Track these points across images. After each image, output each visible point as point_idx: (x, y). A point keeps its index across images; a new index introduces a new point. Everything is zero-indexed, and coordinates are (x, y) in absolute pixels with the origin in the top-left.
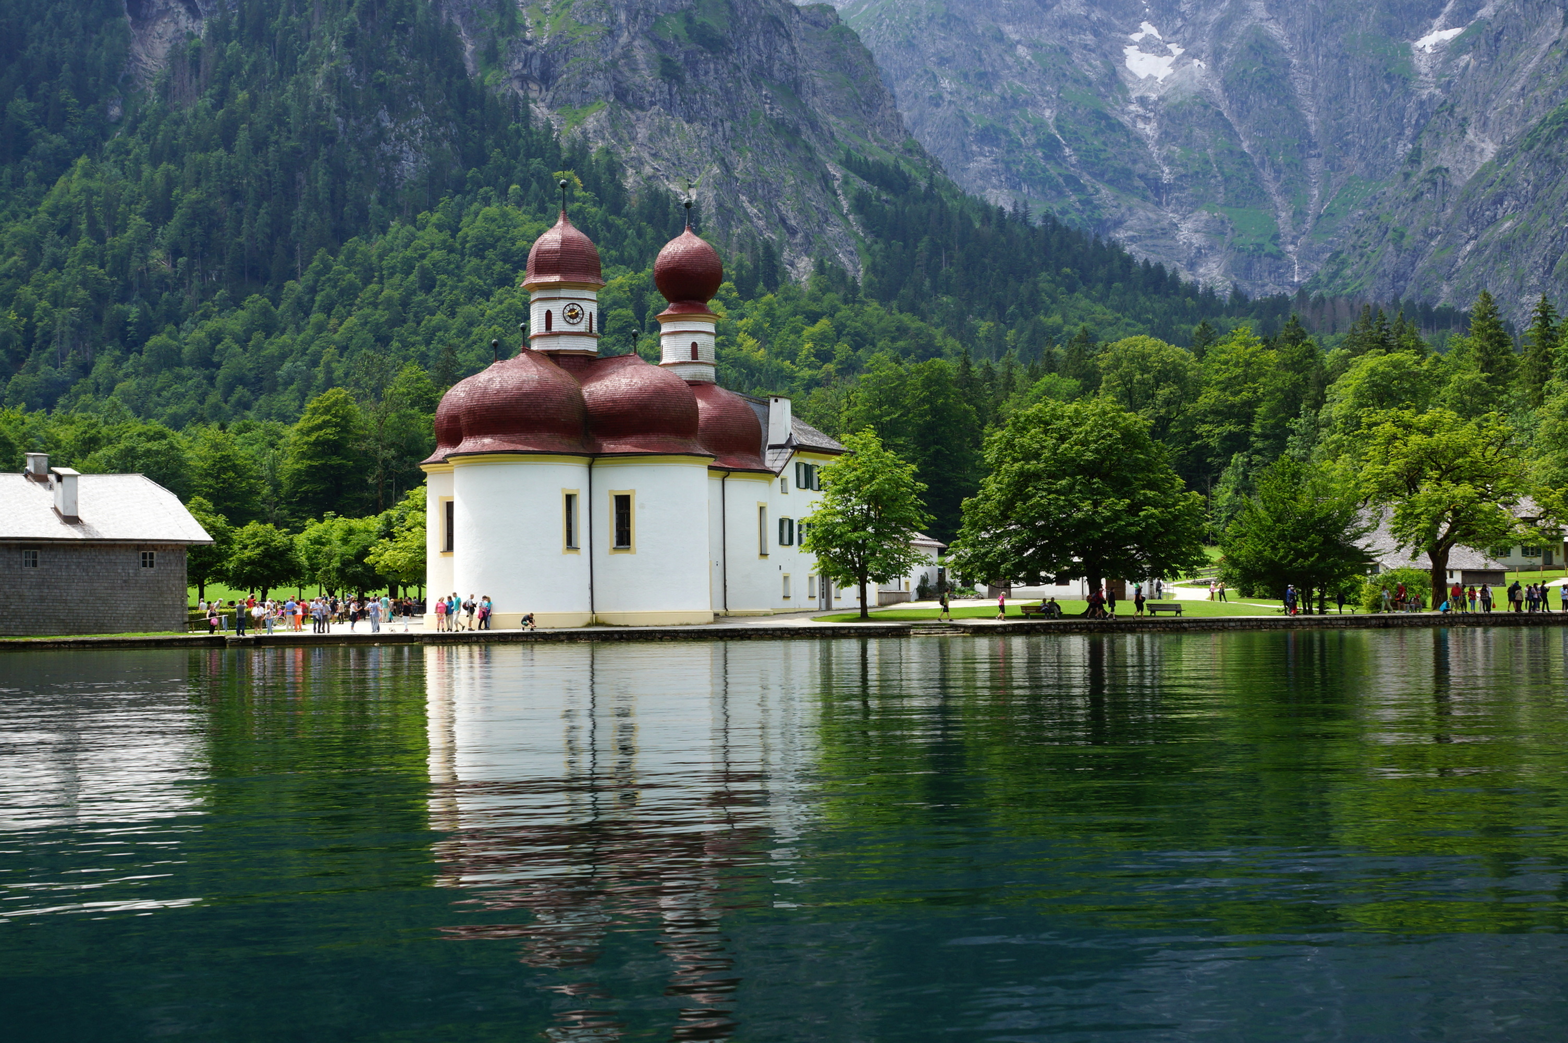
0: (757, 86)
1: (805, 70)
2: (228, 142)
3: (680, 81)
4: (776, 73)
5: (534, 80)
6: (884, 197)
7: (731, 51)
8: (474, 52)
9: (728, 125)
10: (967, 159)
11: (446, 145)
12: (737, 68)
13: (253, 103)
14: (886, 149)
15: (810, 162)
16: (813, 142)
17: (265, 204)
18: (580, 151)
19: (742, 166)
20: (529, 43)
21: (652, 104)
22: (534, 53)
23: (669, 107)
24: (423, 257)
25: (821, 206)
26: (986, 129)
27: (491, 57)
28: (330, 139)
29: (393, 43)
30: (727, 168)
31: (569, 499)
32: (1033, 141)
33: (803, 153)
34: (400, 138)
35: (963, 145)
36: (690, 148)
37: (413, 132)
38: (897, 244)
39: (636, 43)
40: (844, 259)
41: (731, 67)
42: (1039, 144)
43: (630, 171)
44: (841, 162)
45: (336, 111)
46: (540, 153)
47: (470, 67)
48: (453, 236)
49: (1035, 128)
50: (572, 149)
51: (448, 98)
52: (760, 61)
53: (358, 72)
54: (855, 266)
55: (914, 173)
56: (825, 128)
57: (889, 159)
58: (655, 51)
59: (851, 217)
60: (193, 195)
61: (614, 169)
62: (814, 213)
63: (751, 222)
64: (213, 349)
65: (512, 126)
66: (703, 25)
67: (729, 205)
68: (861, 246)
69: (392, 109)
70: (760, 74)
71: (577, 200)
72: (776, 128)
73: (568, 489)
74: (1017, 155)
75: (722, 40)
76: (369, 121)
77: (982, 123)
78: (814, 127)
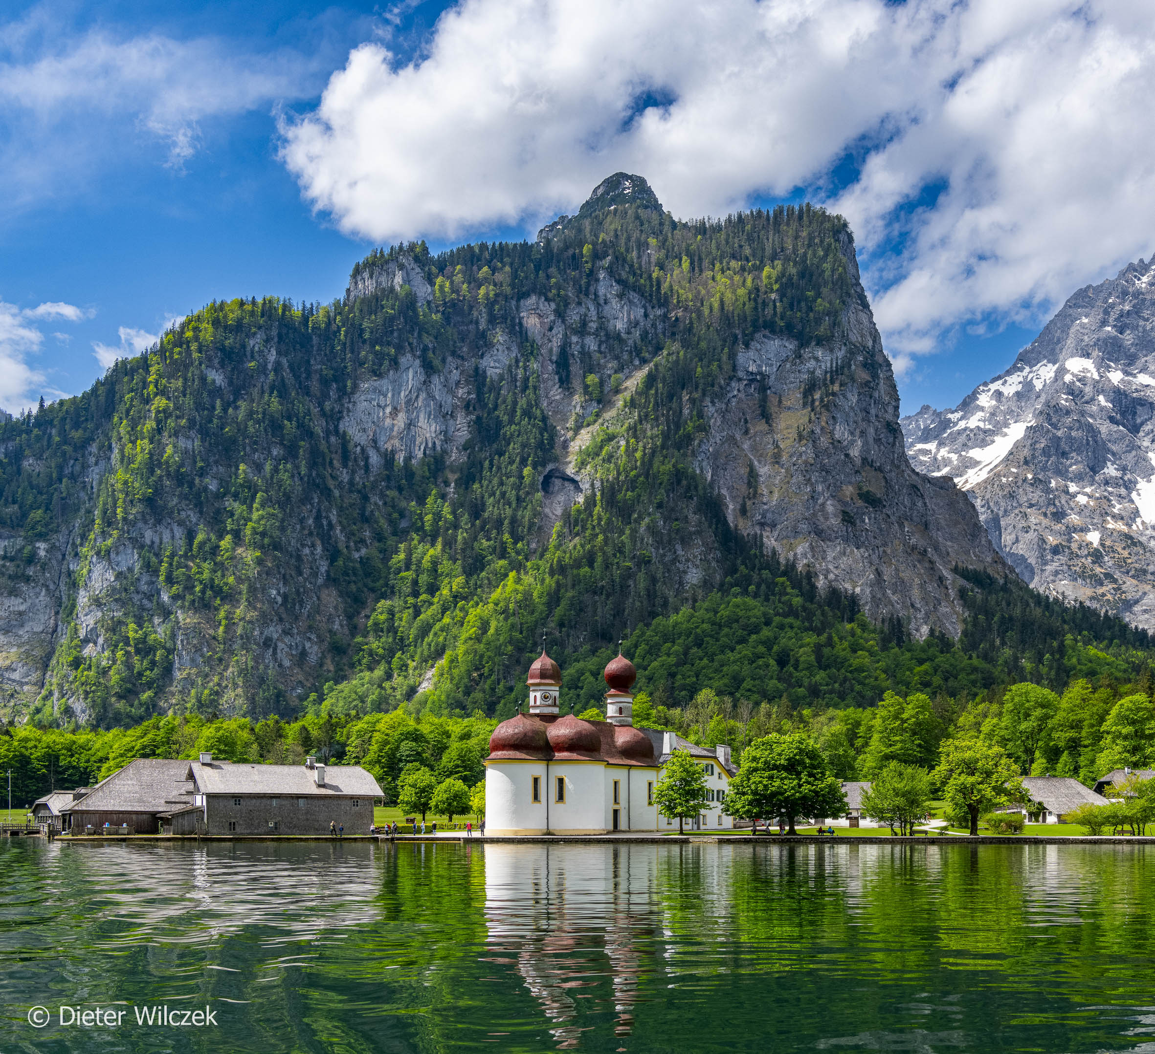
0: (901, 526)
1: (932, 515)
2: (591, 563)
3: (853, 524)
4: (915, 519)
5: (767, 525)
6: (976, 589)
7: (885, 506)
8: (734, 510)
9: (881, 549)
10: (1045, 564)
11: (714, 564)
12: (889, 516)
13: (606, 540)
14: (981, 561)
15: (932, 570)
16: (936, 558)
17: (611, 598)
18: (791, 567)
19: (888, 573)
20: (765, 504)
21: (837, 538)
22: (768, 510)
23: (846, 540)
24: (697, 627)
25: (937, 595)
26: (1057, 546)
27: (743, 511)
28: (648, 561)
29: (685, 506)
30: (879, 573)
31: (536, 780)
32: (1086, 552)
33: (927, 565)
34: (688, 560)
36: (858, 563)
37: (695, 557)
38: (982, 618)
39: (829, 502)
40: (949, 627)
41: (884, 515)
42: (1089, 554)
43: (821, 577)
44: (952, 570)
45: (652, 545)
46: (767, 567)
47: (730, 519)
48: (715, 615)
49: (1087, 545)
50: (787, 565)
51: (716, 536)
53: (665, 523)
54: (956, 630)
55: (996, 576)
56: (943, 549)
57: (979, 567)
58: (839, 507)
59: (955, 602)
60: (570, 594)
61: (810, 575)
62: (932, 600)
63: (893, 605)
64: (579, 679)
65: (753, 552)
66: (869, 492)
67: (880, 595)
68: (961, 619)
69: (683, 542)
70: (905, 519)
71: (787, 594)
72: (912, 550)
73: (537, 775)
74: (1075, 561)
75: (879, 501)
76: (670, 550)
77: (1055, 542)
78: (936, 548)
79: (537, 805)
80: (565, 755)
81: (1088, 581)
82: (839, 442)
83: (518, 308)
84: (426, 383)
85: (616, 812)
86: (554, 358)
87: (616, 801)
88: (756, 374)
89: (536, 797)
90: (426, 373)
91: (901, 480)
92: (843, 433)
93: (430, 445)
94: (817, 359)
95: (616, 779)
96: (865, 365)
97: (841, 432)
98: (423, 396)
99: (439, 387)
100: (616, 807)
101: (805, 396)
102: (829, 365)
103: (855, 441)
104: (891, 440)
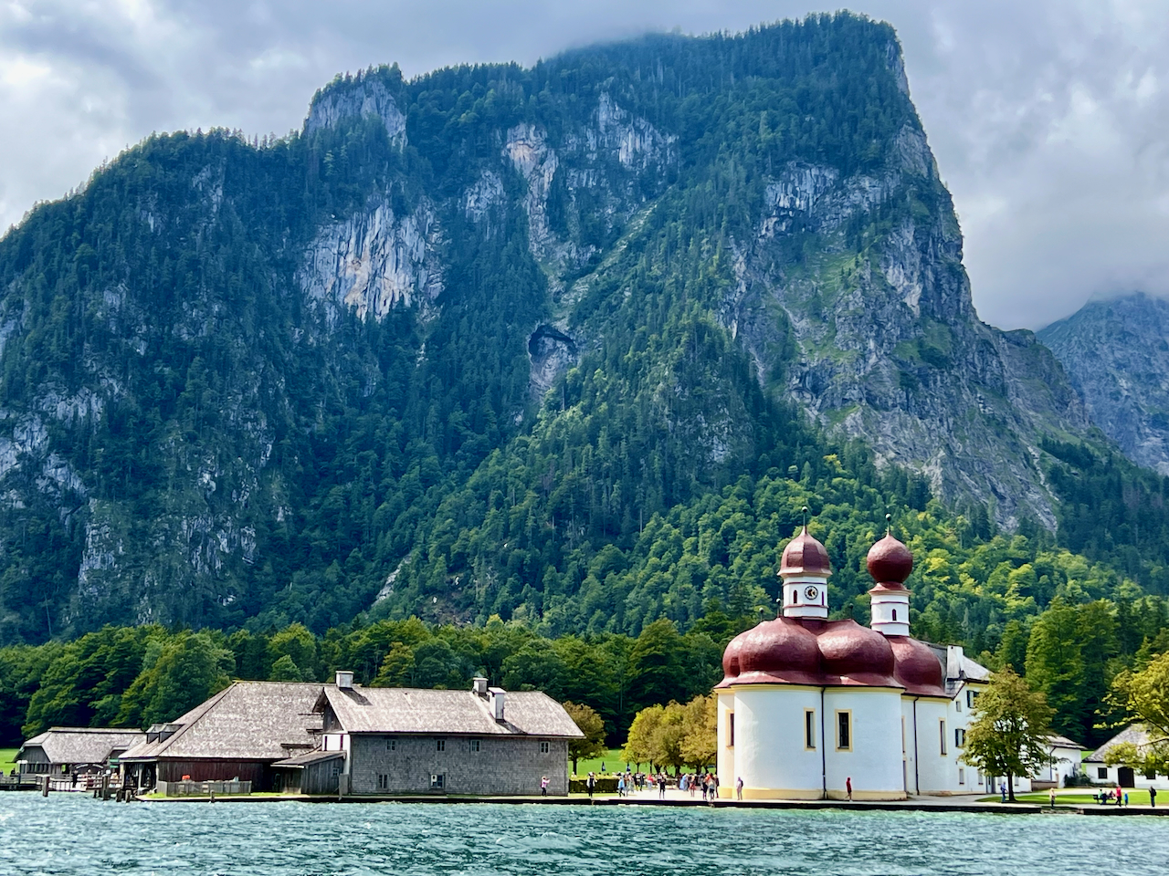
0: (973, 391)
1: (1010, 378)
3: (915, 389)
4: (988, 381)
5: (808, 391)
6: (1074, 471)
7: (953, 367)
8: (764, 373)
9: (951, 420)
10: (1142, 439)
11: (744, 439)
12: (958, 378)
13: (611, 411)
14: (1074, 434)
15: (1015, 446)
16: (1017, 430)
17: (618, 481)
18: (841, 440)
20: (804, 365)
22: (808, 372)
23: (907, 408)
24: (727, 517)
25: (1024, 478)
26: (1156, 416)
27: (777, 376)
28: (663, 434)
29: (708, 368)
31: (809, 714)
33: (1008, 439)
34: (712, 434)
35: (1138, 429)
36: (923, 437)
37: (721, 430)
38: (1084, 507)
39: (882, 363)
40: (1042, 518)
41: (953, 378)
44: (1039, 445)
45: (668, 416)
46: (811, 442)
47: (761, 383)
48: (749, 503)
50: (835, 439)
51: (746, 405)
52: (975, 373)
53: (683, 389)
54: (1051, 522)
55: (1097, 453)
56: (1026, 420)
57: (1076, 441)
58: (895, 368)
59: (1047, 486)
60: (570, 476)
61: (866, 455)
62: (1017, 483)
63: (970, 491)
64: (580, 582)
66: (932, 349)
67: (953, 478)
68: (1057, 509)
69: (706, 412)
70: (976, 382)
71: (838, 476)
72: (988, 421)
73: (809, 707)
75: (946, 359)
76: (690, 422)
78: (1017, 419)
79: (811, 751)
82: (893, 288)
83: (504, 139)
84: (397, 225)
86: (545, 196)
88: (788, 210)
89: (809, 742)
90: (395, 215)
91: (969, 335)
92: (898, 278)
93: (397, 299)
94: (862, 190)
96: (919, 197)
97: (894, 276)
98: (391, 241)
99: (410, 230)
101: (849, 235)
102: (878, 197)
103: (912, 287)
104: (955, 286)
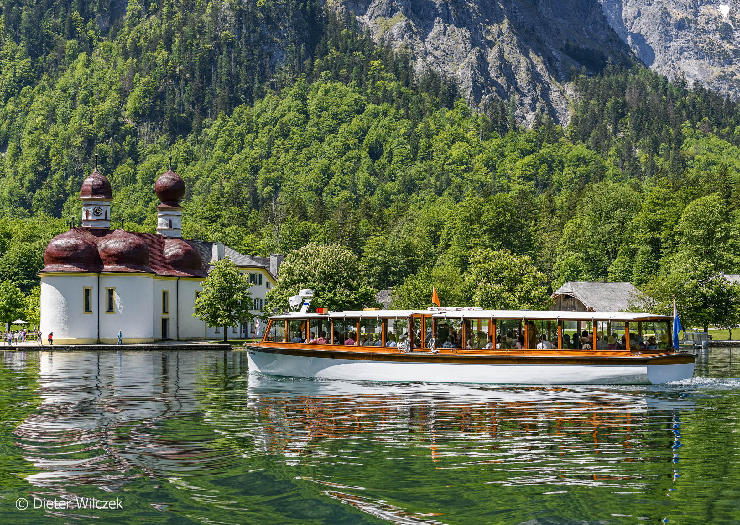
14: (594, 40)
16: (544, 37)
17: (189, 84)
19: (492, 55)
21: (436, 16)
23: (447, 18)
30: (481, 55)
31: (87, 292)
32: (714, 27)
34: (273, 42)
40: (558, 113)
42: (717, 30)
44: (561, 50)
49: (715, 19)
54: (565, 117)
56: (554, 26)
57: (595, 46)
65: (345, 32)
68: (571, 104)
71: (381, 79)
73: (88, 286)
74: (703, 37)
77: (680, 16)
78: (546, 27)
79: (88, 315)
80: (115, 267)
81: (716, 59)
85: (165, 321)
87: (165, 311)
89: (87, 308)
95: (165, 289)
100: (165, 316)
